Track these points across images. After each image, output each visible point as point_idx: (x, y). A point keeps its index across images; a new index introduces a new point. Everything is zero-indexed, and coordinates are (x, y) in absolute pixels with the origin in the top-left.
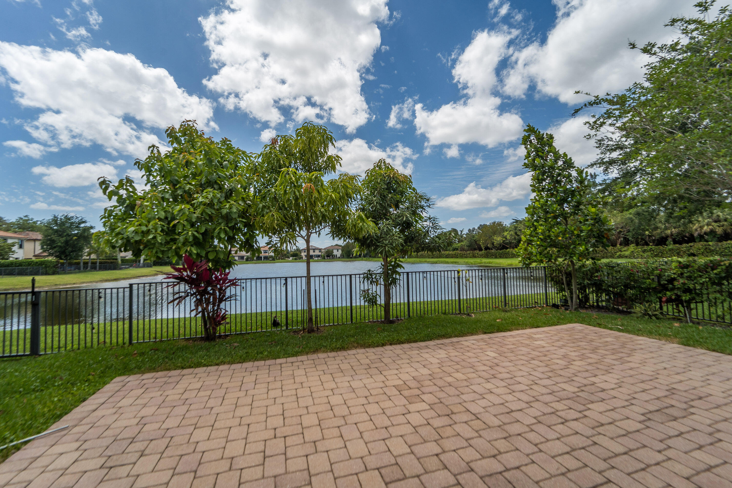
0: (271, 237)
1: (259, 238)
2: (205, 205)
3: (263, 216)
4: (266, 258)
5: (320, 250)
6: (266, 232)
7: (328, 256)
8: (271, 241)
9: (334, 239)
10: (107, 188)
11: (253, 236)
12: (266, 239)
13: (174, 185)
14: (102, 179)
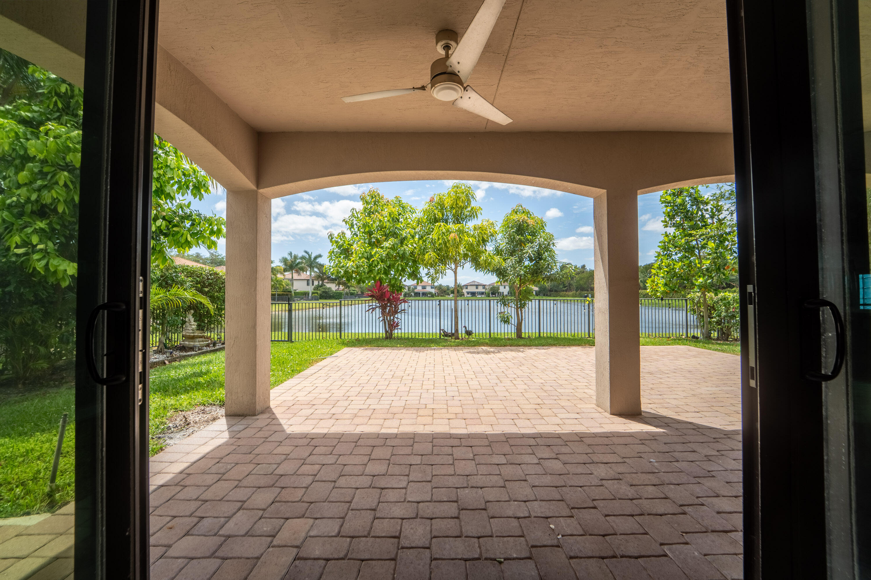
0: (429, 269)
1: (421, 270)
2: (389, 248)
3: (424, 255)
4: (424, 294)
5: (484, 286)
6: (426, 266)
7: (493, 294)
8: (429, 272)
9: (476, 271)
10: (332, 238)
11: (417, 268)
12: (426, 271)
13: (370, 235)
14: (329, 234)
